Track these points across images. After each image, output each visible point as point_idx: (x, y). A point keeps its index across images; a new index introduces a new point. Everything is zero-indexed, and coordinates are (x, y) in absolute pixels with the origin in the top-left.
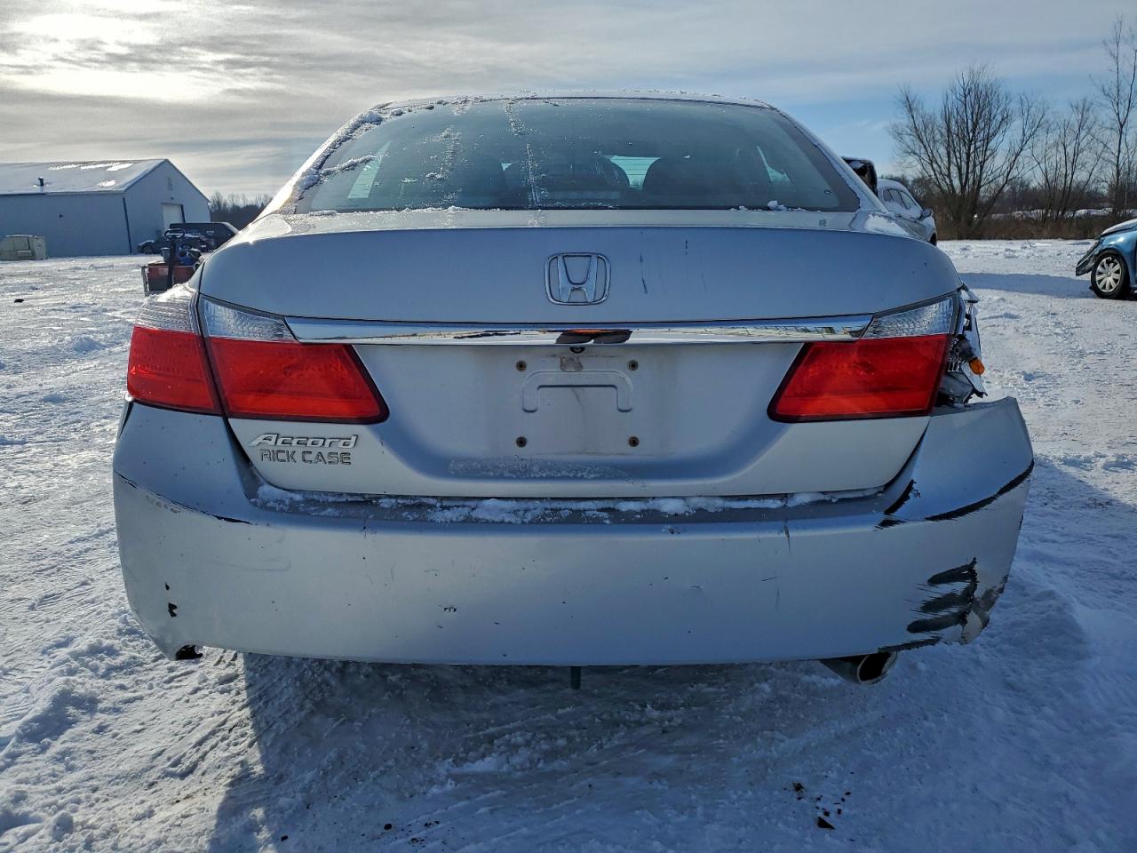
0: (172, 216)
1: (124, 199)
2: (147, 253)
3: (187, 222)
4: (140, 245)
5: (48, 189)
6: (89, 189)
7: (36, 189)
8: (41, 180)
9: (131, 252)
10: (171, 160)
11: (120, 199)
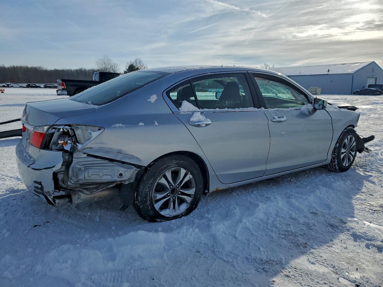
0: (372, 82)
1: (353, 76)
2: (356, 95)
3: (377, 84)
4: (354, 91)
5: (330, 73)
6: (342, 73)
7: (326, 73)
8: (329, 70)
9: (351, 94)
10: (375, 62)
11: (352, 76)
